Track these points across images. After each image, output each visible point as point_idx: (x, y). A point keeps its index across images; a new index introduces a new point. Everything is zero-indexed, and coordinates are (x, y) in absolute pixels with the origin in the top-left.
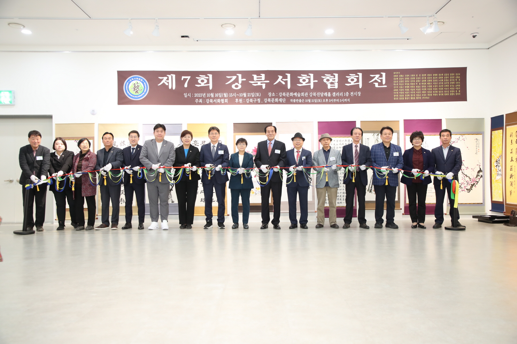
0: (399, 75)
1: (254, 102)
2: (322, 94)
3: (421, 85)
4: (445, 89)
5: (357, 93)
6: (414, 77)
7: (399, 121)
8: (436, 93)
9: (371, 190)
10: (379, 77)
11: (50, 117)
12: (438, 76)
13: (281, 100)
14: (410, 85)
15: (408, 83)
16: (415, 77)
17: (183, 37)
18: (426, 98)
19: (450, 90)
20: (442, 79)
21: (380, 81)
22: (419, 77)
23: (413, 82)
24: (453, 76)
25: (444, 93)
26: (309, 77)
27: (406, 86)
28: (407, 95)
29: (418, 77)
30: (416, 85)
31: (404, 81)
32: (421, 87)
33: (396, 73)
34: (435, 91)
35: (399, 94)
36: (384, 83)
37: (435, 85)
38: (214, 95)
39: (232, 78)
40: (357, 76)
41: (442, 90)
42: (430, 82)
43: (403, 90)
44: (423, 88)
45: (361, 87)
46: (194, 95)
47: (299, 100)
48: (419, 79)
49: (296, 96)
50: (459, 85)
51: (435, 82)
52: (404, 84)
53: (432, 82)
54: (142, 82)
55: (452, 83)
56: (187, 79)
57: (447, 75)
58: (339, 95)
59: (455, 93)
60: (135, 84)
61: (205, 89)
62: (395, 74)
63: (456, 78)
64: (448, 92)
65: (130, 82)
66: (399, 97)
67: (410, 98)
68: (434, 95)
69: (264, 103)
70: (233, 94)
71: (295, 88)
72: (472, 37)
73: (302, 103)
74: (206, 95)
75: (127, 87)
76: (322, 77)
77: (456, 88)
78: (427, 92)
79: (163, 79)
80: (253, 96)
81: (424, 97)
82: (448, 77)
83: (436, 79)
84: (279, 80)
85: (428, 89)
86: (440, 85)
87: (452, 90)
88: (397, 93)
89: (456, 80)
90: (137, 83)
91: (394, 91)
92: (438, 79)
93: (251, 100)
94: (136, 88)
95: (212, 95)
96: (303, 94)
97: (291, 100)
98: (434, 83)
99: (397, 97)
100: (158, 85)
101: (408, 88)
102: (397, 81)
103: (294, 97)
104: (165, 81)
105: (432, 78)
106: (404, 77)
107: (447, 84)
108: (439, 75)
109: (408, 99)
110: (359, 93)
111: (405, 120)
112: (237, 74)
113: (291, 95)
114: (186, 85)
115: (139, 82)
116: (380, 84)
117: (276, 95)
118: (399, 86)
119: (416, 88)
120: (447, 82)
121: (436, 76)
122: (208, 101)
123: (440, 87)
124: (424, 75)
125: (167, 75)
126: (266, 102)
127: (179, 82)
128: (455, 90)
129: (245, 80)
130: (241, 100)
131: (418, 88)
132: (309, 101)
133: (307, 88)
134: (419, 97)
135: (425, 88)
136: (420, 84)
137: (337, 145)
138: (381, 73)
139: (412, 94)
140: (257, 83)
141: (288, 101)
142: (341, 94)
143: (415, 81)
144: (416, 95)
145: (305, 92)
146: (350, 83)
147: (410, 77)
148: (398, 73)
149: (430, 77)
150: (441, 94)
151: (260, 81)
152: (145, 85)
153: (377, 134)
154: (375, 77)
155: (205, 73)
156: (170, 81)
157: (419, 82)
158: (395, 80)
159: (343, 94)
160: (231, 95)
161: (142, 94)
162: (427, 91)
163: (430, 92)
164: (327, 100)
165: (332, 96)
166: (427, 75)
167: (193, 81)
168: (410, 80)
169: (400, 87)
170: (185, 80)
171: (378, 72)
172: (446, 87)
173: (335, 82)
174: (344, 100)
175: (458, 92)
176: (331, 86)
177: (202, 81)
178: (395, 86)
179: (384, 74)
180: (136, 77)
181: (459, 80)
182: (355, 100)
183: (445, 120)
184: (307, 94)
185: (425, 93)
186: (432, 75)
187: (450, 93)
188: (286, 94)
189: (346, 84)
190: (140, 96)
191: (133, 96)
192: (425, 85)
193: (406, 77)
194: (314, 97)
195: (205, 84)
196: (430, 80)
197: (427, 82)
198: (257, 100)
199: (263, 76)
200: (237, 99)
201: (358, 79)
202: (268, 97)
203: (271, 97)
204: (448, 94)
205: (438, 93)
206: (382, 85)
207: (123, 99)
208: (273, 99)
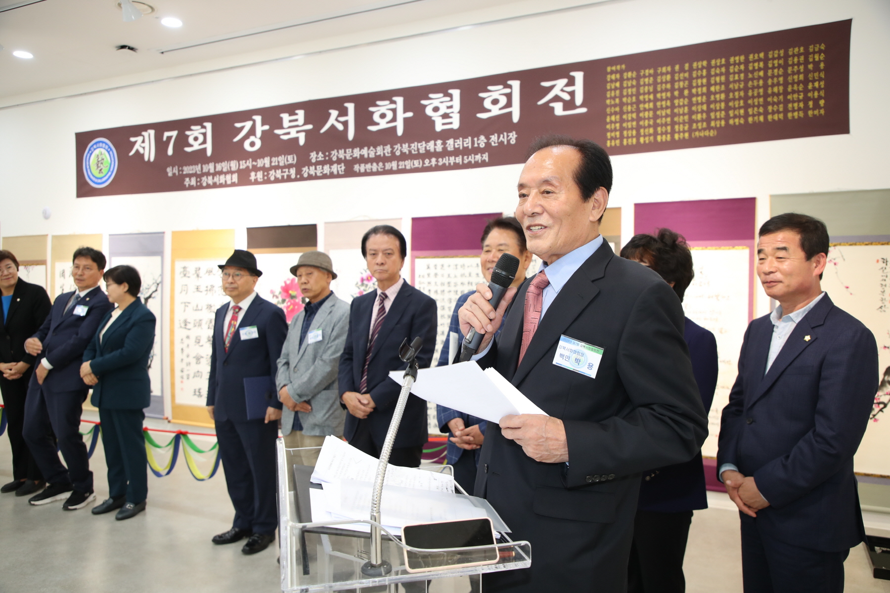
0: (621, 72)
1: (283, 177)
3: (691, 95)
4: (769, 99)
5: (508, 136)
6: (667, 73)
7: (620, 208)
8: (740, 117)
10: (567, 85)
12: (747, 62)
13: (335, 168)
14: (656, 100)
15: (649, 93)
16: (673, 73)
18: (707, 133)
19: (786, 102)
20: (760, 69)
22: (685, 72)
23: (666, 90)
24: (799, 55)
25: (765, 113)
26: (394, 106)
27: (644, 102)
28: (647, 130)
29: (679, 73)
31: (638, 90)
32: (690, 102)
33: (614, 68)
34: (734, 109)
35: (622, 129)
36: (579, 100)
37: (734, 91)
38: (215, 168)
39: (242, 128)
40: (508, 91)
41: (759, 106)
42: (721, 84)
43: (634, 115)
44: (697, 104)
45: (516, 118)
46: (182, 171)
47: (372, 165)
48: (685, 79)
49: (366, 156)
50: (822, 83)
51: (735, 82)
52: (638, 99)
53: (727, 83)
54: (108, 151)
55: (793, 80)
56: (172, 136)
57: (779, 55)
58: (463, 144)
60: (98, 156)
61: (200, 157)
62: (612, 72)
63: (811, 60)
64: (781, 109)
65: (92, 153)
66: (622, 137)
67: (655, 138)
68: (731, 122)
69: (302, 179)
70: (246, 163)
71: (363, 136)
73: (378, 173)
74: (202, 168)
75: (87, 164)
76: (423, 102)
77: (810, 95)
78: (709, 116)
79: (137, 141)
80: (281, 164)
81: (700, 131)
82: (781, 62)
83: (740, 72)
84: (332, 121)
85: (712, 106)
86: (753, 88)
87: (793, 102)
88: (618, 125)
89: (811, 66)
90: (101, 154)
91: (608, 120)
92: (746, 71)
93: (279, 174)
94: (99, 163)
95: (212, 168)
96: (380, 151)
97: (356, 168)
98: (731, 86)
99: (616, 139)
100: (130, 154)
101: (649, 110)
102: (618, 92)
103: (363, 160)
104: (140, 145)
105: (727, 69)
106: (638, 78)
107: (778, 84)
108: (751, 57)
109: (650, 142)
110: (513, 136)
111: (637, 206)
112: (254, 117)
113: (356, 155)
114: (170, 152)
115: (103, 151)
116: (569, 105)
117: (325, 157)
118: (622, 104)
120: (778, 76)
121: (740, 64)
122: (205, 180)
123: (753, 95)
124: (700, 64)
125: (142, 133)
126: (306, 175)
127: (161, 146)
128: (806, 100)
129: (267, 127)
131: (679, 106)
132: (394, 165)
133: (388, 136)
134: (684, 132)
135: (702, 104)
136: (686, 92)
137: (455, 277)
138: (572, 74)
139: (662, 125)
140: (288, 133)
141: (349, 171)
142: (468, 142)
143: (673, 85)
144: (673, 129)
145: (385, 145)
146: (489, 111)
147: (655, 75)
148: (618, 67)
149: (721, 66)
150: (756, 118)
151: (295, 128)
154: (552, 87)
155: (201, 121)
156: (146, 145)
157: (684, 88)
158: (611, 90)
159: (473, 143)
160: (243, 165)
161: (107, 176)
162: (709, 111)
163: (718, 114)
164: (434, 160)
165: (445, 149)
166: (708, 63)
167: (182, 141)
168: (655, 84)
169: (625, 108)
170: (169, 138)
171: (562, 71)
172: (773, 94)
173: (453, 112)
174: (475, 158)
175: (816, 106)
176: (443, 124)
177: (196, 139)
178: (611, 106)
179: (579, 76)
180: (99, 142)
182: (500, 157)
183: (767, 199)
184: (388, 149)
185: (702, 121)
186: (727, 61)
187: (786, 111)
188: (345, 152)
189: (479, 115)
190: (105, 179)
191: (96, 180)
192: (702, 94)
193: (645, 76)
194: (404, 157)
195: (199, 145)
196: (718, 79)
197: (709, 85)
198: (289, 172)
199: (301, 113)
200: (253, 174)
201: (509, 96)
202: (309, 164)
203: (318, 163)
204: (781, 116)
205: (746, 115)
206: (575, 107)
207: (84, 189)
208: (319, 167)
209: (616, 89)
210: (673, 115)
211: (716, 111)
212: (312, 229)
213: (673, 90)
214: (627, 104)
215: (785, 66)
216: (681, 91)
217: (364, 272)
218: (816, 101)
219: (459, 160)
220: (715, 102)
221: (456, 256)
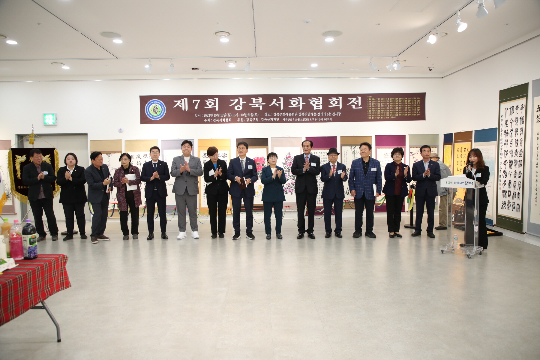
0: (372, 98)
1: (253, 121)
2: (309, 114)
5: (338, 113)
6: (384, 100)
7: (371, 136)
8: (401, 114)
9: (349, 192)
10: (356, 100)
11: (86, 134)
12: (403, 100)
13: (275, 119)
14: (381, 107)
15: (379, 105)
16: (385, 100)
17: (193, 69)
18: (394, 117)
19: (412, 111)
20: (406, 102)
21: (356, 104)
22: (388, 100)
23: (383, 105)
24: (415, 100)
25: (407, 114)
26: (298, 100)
27: (378, 107)
28: (378, 115)
29: (387, 100)
30: (385, 107)
31: (376, 104)
32: (390, 108)
33: (369, 97)
34: (400, 112)
35: (372, 114)
36: (360, 105)
37: (400, 107)
38: (220, 115)
39: (235, 101)
40: (338, 99)
41: (406, 111)
42: (397, 105)
43: (375, 111)
44: (391, 109)
45: (341, 108)
46: (203, 116)
47: (290, 119)
48: (388, 102)
49: (288, 116)
50: (420, 107)
51: (400, 105)
52: (376, 106)
53: (399, 105)
54: (160, 105)
55: (414, 106)
56: (198, 102)
57: (410, 99)
58: (323, 115)
59: (416, 113)
60: (154, 106)
61: (213, 110)
62: (369, 98)
63: (417, 101)
65: (150, 105)
66: (372, 117)
67: (381, 118)
68: (400, 115)
69: (261, 122)
70: (235, 115)
71: (287, 109)
72: (429, 70)
73: (292, 122)
74: (213, 115)
75: (148, 109)
76: (309, 100)
77: (417, 110)
78: (394, 113)
79: (177, 102)
80: (252, 116)
81: (392, 116)
82: (411, 101)
83: (401, 102)
84: (274, 102)
85: (395, 110)
86: (405, 107)
87: (414, 111)
88: (371, 113)
89: (417, 103)
90: (156, 106)
91: (368, 111)
92: (403, 102)
93: (251, 120)
94: (155, 110)
95: (218, 115)
96: (293, 114)
97: (284, 119)
99: (370, 117)
100: (174, 107)
101: (379, 110)
102: (370, 104)
103: (286, 117)
104: (179, 104)
105: (398, 101)
106: (376, 100)
107: (410, 106)
108: (404, 98)
109: (379, 119)
110: (340, 114)
111: (376, 136)
112: (239, 98)
113: (284, 115)
114: (196, 107)
115: (157, 105)
116: (357, 106)
117: (271, 115)
118: (372, 107)
119: (385, 109)
120: (410, 104)
121: (401, 100)
122: (215, 120)
124: (392, 99)
125: (181, 99)
126: (263, 121)
127: (191, 105)
128: (416, 111)
129: (245, 102)
130: (242, 120)
131: (387, 109)
132: (299, 120)
133: (296, 109)
134: (388, 116)
135: (392, 109)
136: (388, 106)
137: (321, 156)
138: (358, 97)
139: (382, 114)
140: (255, 105)
141: (281, 120)
142: (325, 114)
143: (385, 104)
144: (385, 115)
145: (295, 112)
146: (332, 105)
147: (381, 100)
148: (371, 97)
149: (397, 100)
150: (405, 115)
151: (258, 104)
152: (163, 107)
153: (354, 147)
154: (352, 100)
155: (212, 97)
156: (183, 104)
157: (388, 105)
158: (369, 103)
159: (327, 114)
160: (234, 115)
161: (160, 115)
162: (394, 111)
164: (313, 119)
165: (317, 115)
166: (394, 99)
167: (203, 104)
168: (381, 103)
169: (373, 108)
170: (196, 103)
171: (355, 96)
172: (409, 109)
173: (320, 104)
174: (327, 119)
175: (419, 113)
176: (316, 108)
177: (210, 104)
178: (369, 107)
179: (360, 98)
180: (155, 101)
181: (420, 103)
182: (336, 119)
183: (408, 136)
184: (296, 114)
185: (393, 114)
186: (398, 99)
187: (412, 113)
189: (329, 106)
190: (159, 117)
191: (153, 117)
192: (392, 107)
193: (378, 100)
194: (302, 117)
195: (212, 106)
196: (396, 103)
197: (394, 105)
198: (255, 119)
199: (260, 99)
200: (239, 119)
201: (338, 101)
202: (264, 117)
203: (267, 117)
204: (411, 114)
205: (403, 114)
206: (359, 107)
207: (145, 120)
208: (269, 119)
209: (370, 103)
210: (385, 112)
211: (396, 112)
212: (266, 140)
213: (385, 105)
214: (373, 107)
215: (412, 102)
216: (387, 105)
217: (287, 155)
218: (419, 112)
219: (322, 119)
220: (396, 109)
221: (322, 149)
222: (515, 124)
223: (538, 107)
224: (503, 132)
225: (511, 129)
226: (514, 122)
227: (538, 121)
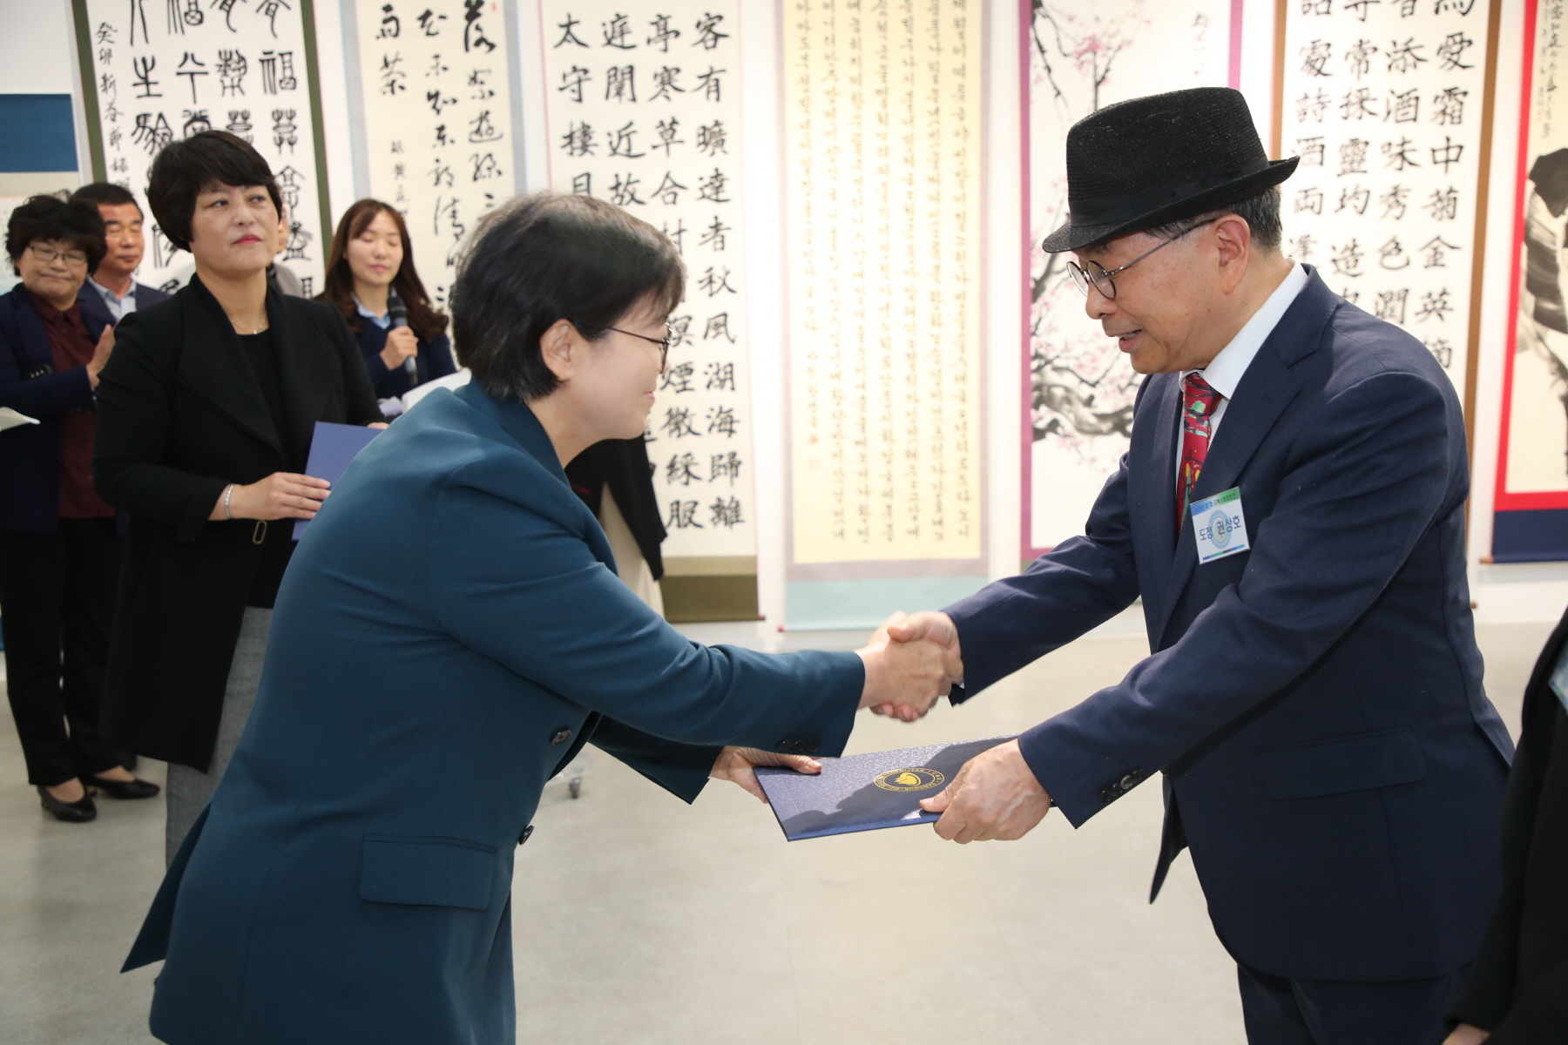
222: (220, 86)
223: (384, 15)
224: (127, 124)
225: (195, 109)
226: (215, 76)
227: (392, 84)
